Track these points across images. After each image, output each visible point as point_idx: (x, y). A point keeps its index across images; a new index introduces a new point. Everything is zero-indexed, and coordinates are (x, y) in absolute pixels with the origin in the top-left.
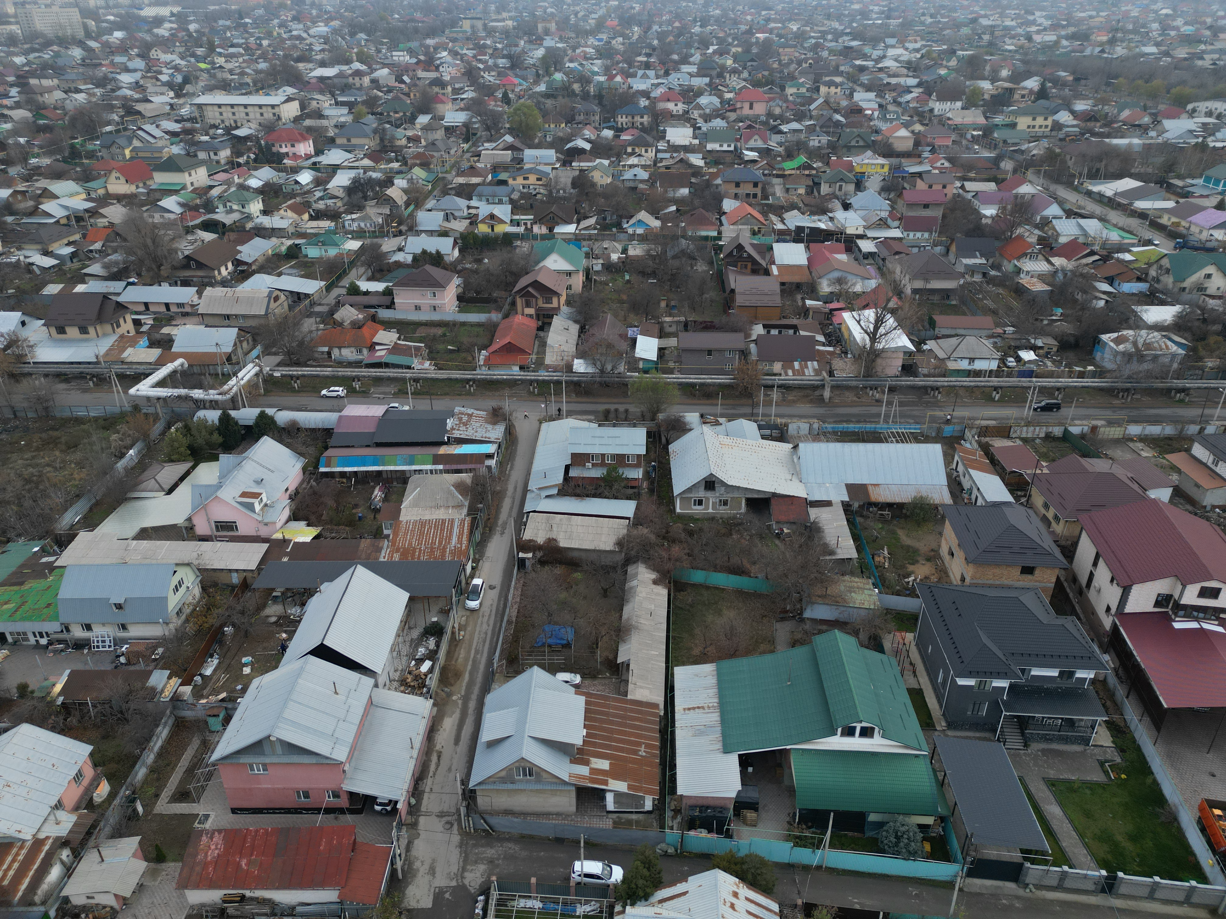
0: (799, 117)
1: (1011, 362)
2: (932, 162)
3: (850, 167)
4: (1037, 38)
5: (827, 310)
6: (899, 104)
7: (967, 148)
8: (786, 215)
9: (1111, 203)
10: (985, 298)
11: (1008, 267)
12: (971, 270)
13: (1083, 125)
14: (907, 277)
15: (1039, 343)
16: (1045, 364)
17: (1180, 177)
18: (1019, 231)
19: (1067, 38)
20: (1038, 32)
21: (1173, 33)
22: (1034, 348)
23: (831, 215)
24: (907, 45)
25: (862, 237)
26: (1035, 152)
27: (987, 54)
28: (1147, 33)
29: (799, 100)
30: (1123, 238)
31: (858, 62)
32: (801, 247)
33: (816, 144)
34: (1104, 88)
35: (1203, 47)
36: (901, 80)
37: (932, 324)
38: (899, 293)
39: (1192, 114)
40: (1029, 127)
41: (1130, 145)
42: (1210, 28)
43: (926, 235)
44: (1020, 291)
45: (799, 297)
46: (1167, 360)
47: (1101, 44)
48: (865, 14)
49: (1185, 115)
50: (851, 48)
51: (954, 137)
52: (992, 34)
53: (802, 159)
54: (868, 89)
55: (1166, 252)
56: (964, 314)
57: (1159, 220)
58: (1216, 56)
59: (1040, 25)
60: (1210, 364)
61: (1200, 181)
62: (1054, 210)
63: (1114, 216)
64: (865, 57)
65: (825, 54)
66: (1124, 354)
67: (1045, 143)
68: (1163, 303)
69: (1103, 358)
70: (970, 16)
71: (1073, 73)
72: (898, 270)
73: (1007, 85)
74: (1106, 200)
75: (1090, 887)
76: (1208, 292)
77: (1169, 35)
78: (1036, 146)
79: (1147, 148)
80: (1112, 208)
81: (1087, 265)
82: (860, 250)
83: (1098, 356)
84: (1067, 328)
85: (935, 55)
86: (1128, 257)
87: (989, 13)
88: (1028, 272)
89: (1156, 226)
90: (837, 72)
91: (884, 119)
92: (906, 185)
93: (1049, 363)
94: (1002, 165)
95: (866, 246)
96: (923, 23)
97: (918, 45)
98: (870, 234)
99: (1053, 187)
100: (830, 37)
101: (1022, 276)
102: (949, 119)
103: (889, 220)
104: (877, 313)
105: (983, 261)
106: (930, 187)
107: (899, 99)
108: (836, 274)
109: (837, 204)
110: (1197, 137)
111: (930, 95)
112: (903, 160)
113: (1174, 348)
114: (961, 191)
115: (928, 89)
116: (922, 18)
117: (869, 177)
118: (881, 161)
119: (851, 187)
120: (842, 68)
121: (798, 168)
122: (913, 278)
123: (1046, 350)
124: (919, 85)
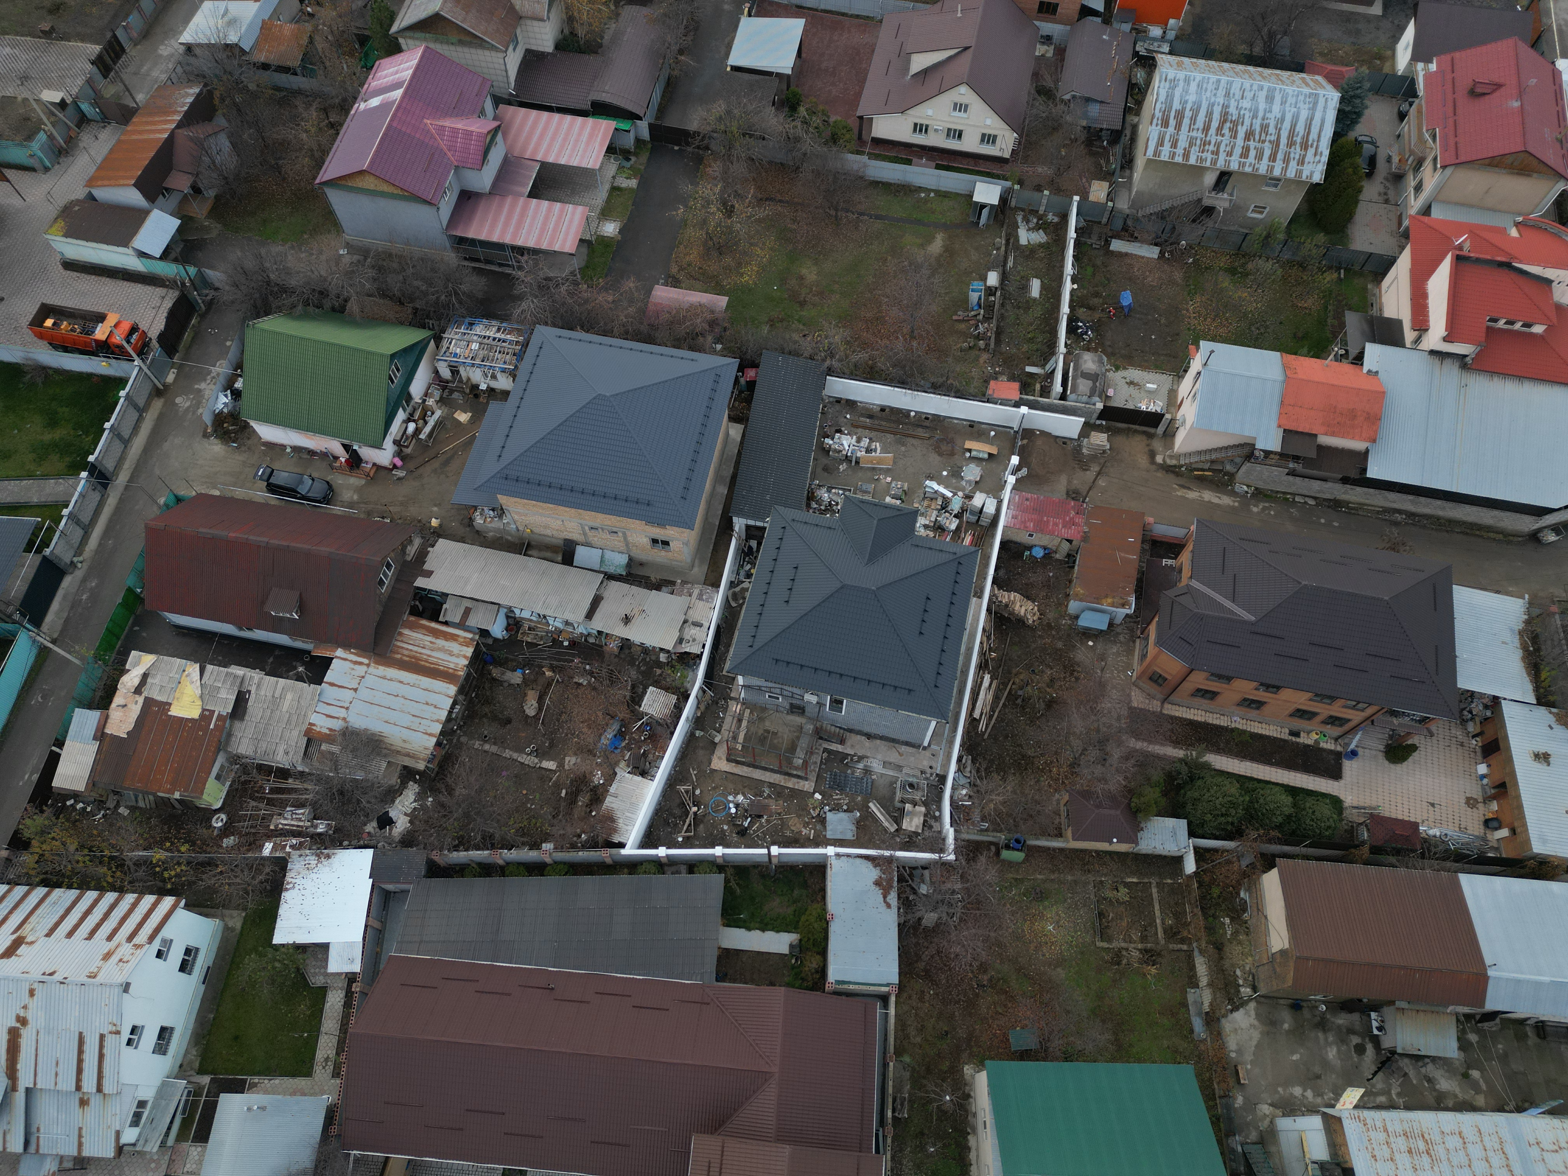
75: (96, 496)
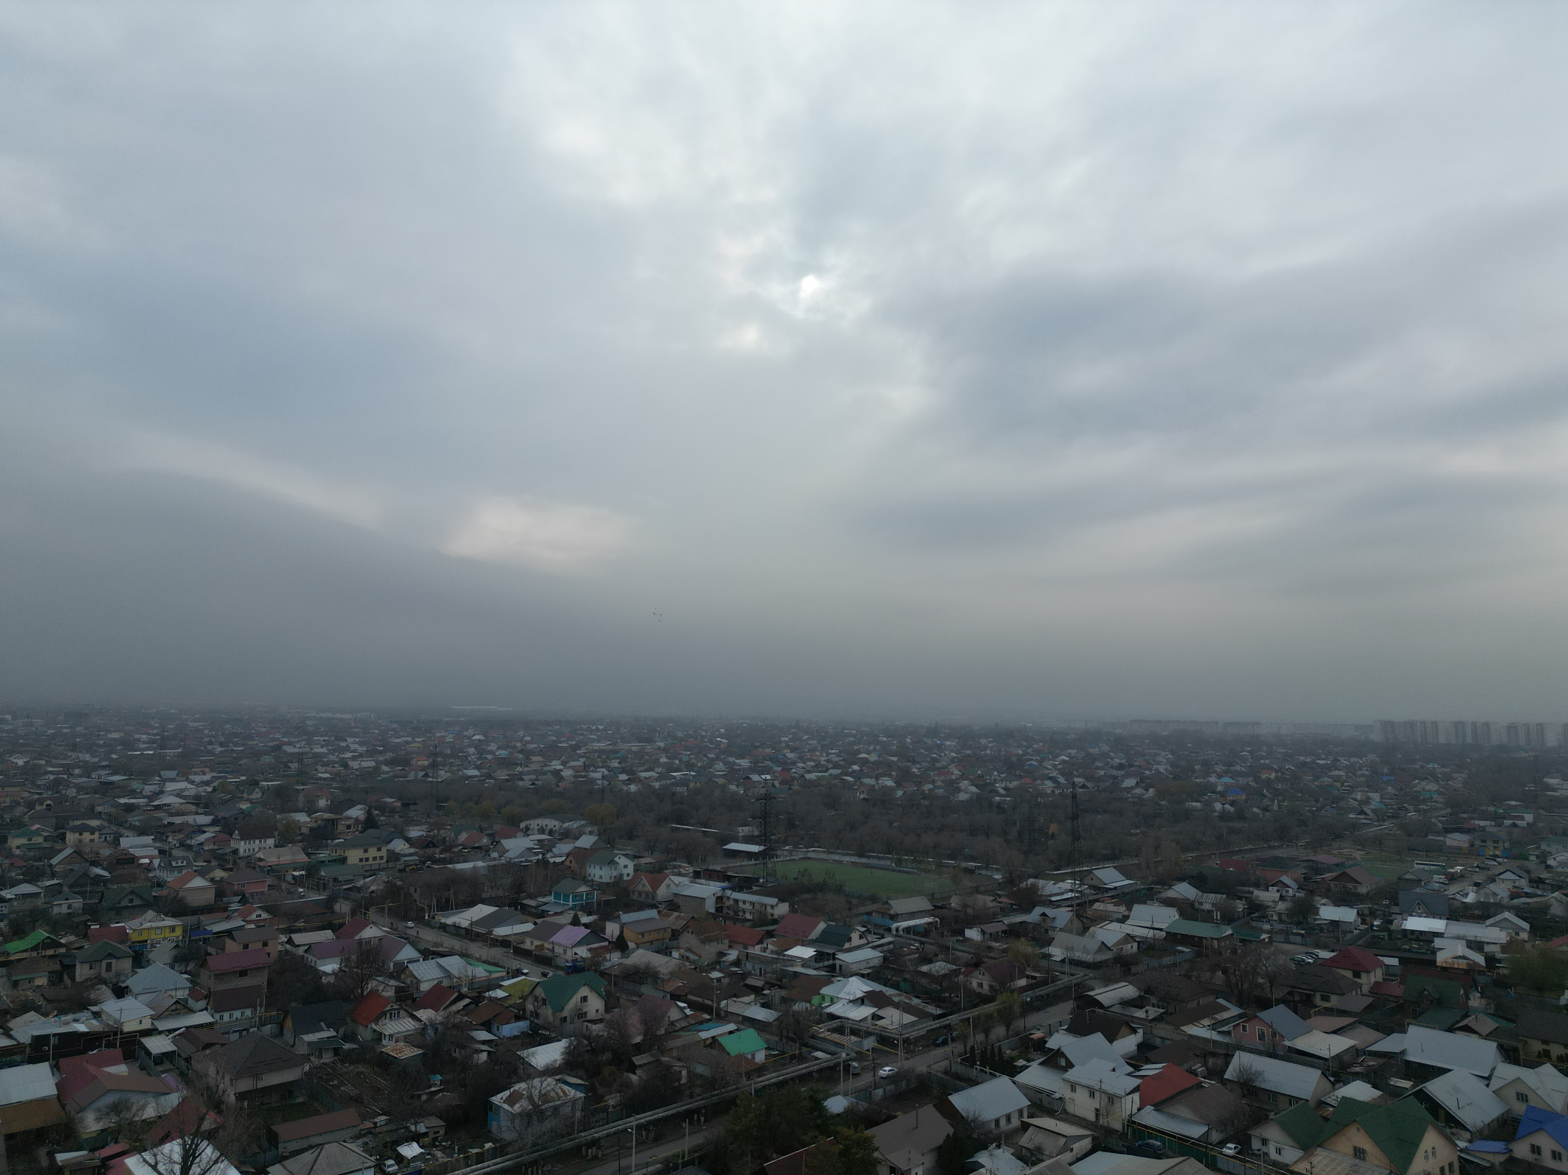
0: (32, 877)
1: (391, 1165)
2: (244, 916)
3: (122, 936)
4: (355, 765)
5: (97, 1162)
6: (190, 848)
7: (289, 893)
8: (13, 1024)
9: (468, 934)
10: (341, 1084)
11: (365, 1034)
12: (318, 1048)
13: (421, 852)
14: (227, 1079)
15: (422, 1129)
16: (433, 1156)
17: (530, 897)
18: (372, 985)
19: (386, 763)
20: (354, 758)
21: (490, 757)
22: (416, 1137)
23: (94, 1009)
24: (192, 777)
25: (148, 1033)
26: (373, 888)
27: (298, 783)
28: (466, 757)
29: (32, 854)
30: (490, 972)
31: (122, 801)
32: (44, 1068)
33: (64, 910)
34: (435, 812)
35: (519, 769)
36: (190, 819)
37: (273, 1139)
38: (217, 1104)
39: (526, 832)
40: (361, 860)
41: (475, 868)
42: (521, 751)
43: (248, 1013)
44: (385, 1063)
45: (42, 1153)
46: (567, 1110)
47: (423, 768)
48: (128, 743)
49: (520, 834)
50: (111, 783)
51: (269, 880)
52: (300, 761)
53: (41, 934)
54: (142, 832)
55: (538, 980)
56: (317, 1113)
57: (522, 946)
58: (533, 777)
59: (354, 751)
60: (611, 1102)
61: (551, 899)
62: (407, 953)
63: (476, 949)
64: (133, 793)
65: (72, 792)
66: (521, 1115)
67: (383, 876)
68: (547, 1040)
69: (499, 1128)
70: (270, 744)
71: (400, 798)
72: (212, 1071)
73: (327, 816)
74: (463, 932)
76: (589, 1017)
77: (486, 758)
78: (374, 880)
79: (493, 869)
80: (472, 940)
81: (458, 1012)
82: (148, 1053)
83: (494, 1126)
84: (449, 1098)
85: (231, 788)
86: (500, 994)
87: (294, 740)
88: (391, 1036)
89: (521, 952)
90: (91, 813)
91: (169, 867)
92: (210, 950)
93: (439, 1154)
94: (337, 907)
95: (157, 1045)
96: (210, 753)
97: (207, 777)
98: (162, 1026)
99: (401, 926)
100: (77, 771)
101: (384, 1042)
102: (260, 860)
103: (190, 1000)
104: (184, 1145)
105: (332, 1033)
106: (246, 947)
107: (188, 842)
108: (109, 1099)
109: (105, 991)
110: (537, 854)
111: (231, 834)
112: (202, 917)
113: (572, 1093)
114: (288, 947)
115: (227, 827)
116: (210, 747)
117: (153, 946)
118: (170, 922)
119: (127, 964)
120: (99, 809)
121: (35, 948)
122: (238, 1076)
123: (431, 1136)
124: (213, 823)
